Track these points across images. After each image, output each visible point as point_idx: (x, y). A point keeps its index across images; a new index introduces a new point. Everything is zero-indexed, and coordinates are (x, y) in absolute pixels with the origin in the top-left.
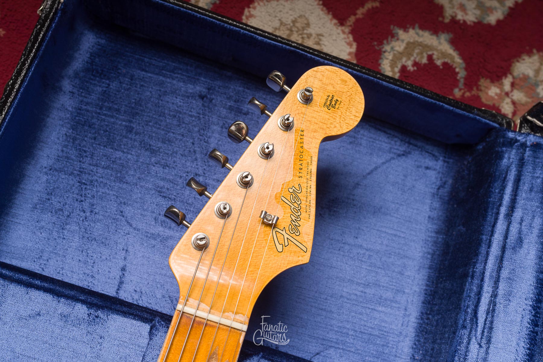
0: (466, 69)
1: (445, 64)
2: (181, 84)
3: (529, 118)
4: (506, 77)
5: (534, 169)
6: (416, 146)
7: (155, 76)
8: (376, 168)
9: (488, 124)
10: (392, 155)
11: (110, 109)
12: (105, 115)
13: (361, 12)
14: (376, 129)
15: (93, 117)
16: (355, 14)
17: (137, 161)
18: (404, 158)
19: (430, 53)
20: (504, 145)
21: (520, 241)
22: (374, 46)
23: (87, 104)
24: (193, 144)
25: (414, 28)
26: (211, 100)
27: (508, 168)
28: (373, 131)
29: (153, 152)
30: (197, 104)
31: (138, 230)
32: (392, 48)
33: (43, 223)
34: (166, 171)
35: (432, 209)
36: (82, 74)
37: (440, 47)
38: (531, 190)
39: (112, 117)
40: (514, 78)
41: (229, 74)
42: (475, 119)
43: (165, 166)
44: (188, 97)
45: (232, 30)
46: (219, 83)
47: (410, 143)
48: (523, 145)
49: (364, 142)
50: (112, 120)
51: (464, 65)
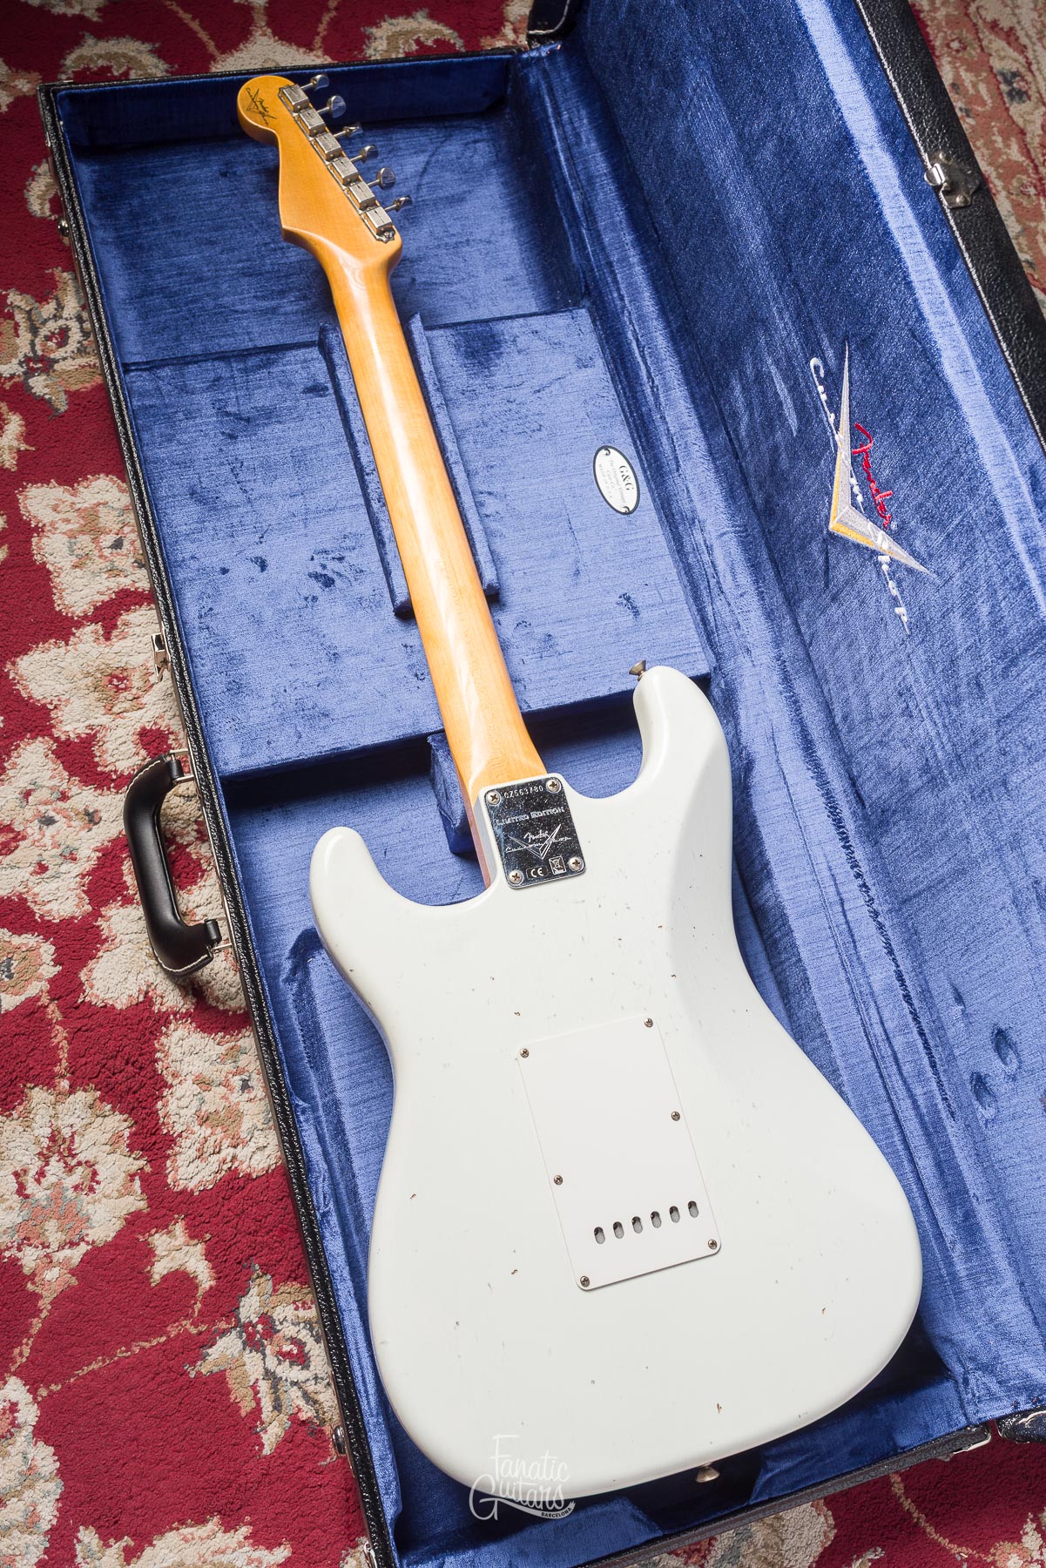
0: (460, 37)
1: (436, 41)
2: (198, 171)
3: (531, 32)
4: (504, 26)
5: (559, 73)
6: (452, 127)
7: (169, 176)
8: (428, 163)
9: (501, 59)
10: (435, 145)
11: (146, 224)
12: (146, 231)
13: (322, 28)
14: (406, 128)
15: (137, 239)
16: (318, 34)
17: (203, 257)
18: (448, 142)
19: (415, 37)
20: (523, 67)
21: (577, 135)
22: (355, 56)
23: (123, 228)
24: (244, 219)
25: (385, 21)
26: (235, 173)
27: (538, 85)
28: (404, 131)
29: (212, 243)
30: (223, 183)
31: (246, 312)
32: (375, 50)
33: (157, 345)
34: (236, 253)
35: (502, 175)
36: (99, 205)
37: (422, 28)
38: (565, 91)
39: (154, 230)
40: (512, 24)
41: (236, 141)
42: (487, 60)
43: (233, 250)
44: (212, 181)
45: (225, 82)
46: (232, 154)
47: (446, 127)
48: (539, 59)
49: (402, 145)
50: (156, 232)
51: (456, 34)
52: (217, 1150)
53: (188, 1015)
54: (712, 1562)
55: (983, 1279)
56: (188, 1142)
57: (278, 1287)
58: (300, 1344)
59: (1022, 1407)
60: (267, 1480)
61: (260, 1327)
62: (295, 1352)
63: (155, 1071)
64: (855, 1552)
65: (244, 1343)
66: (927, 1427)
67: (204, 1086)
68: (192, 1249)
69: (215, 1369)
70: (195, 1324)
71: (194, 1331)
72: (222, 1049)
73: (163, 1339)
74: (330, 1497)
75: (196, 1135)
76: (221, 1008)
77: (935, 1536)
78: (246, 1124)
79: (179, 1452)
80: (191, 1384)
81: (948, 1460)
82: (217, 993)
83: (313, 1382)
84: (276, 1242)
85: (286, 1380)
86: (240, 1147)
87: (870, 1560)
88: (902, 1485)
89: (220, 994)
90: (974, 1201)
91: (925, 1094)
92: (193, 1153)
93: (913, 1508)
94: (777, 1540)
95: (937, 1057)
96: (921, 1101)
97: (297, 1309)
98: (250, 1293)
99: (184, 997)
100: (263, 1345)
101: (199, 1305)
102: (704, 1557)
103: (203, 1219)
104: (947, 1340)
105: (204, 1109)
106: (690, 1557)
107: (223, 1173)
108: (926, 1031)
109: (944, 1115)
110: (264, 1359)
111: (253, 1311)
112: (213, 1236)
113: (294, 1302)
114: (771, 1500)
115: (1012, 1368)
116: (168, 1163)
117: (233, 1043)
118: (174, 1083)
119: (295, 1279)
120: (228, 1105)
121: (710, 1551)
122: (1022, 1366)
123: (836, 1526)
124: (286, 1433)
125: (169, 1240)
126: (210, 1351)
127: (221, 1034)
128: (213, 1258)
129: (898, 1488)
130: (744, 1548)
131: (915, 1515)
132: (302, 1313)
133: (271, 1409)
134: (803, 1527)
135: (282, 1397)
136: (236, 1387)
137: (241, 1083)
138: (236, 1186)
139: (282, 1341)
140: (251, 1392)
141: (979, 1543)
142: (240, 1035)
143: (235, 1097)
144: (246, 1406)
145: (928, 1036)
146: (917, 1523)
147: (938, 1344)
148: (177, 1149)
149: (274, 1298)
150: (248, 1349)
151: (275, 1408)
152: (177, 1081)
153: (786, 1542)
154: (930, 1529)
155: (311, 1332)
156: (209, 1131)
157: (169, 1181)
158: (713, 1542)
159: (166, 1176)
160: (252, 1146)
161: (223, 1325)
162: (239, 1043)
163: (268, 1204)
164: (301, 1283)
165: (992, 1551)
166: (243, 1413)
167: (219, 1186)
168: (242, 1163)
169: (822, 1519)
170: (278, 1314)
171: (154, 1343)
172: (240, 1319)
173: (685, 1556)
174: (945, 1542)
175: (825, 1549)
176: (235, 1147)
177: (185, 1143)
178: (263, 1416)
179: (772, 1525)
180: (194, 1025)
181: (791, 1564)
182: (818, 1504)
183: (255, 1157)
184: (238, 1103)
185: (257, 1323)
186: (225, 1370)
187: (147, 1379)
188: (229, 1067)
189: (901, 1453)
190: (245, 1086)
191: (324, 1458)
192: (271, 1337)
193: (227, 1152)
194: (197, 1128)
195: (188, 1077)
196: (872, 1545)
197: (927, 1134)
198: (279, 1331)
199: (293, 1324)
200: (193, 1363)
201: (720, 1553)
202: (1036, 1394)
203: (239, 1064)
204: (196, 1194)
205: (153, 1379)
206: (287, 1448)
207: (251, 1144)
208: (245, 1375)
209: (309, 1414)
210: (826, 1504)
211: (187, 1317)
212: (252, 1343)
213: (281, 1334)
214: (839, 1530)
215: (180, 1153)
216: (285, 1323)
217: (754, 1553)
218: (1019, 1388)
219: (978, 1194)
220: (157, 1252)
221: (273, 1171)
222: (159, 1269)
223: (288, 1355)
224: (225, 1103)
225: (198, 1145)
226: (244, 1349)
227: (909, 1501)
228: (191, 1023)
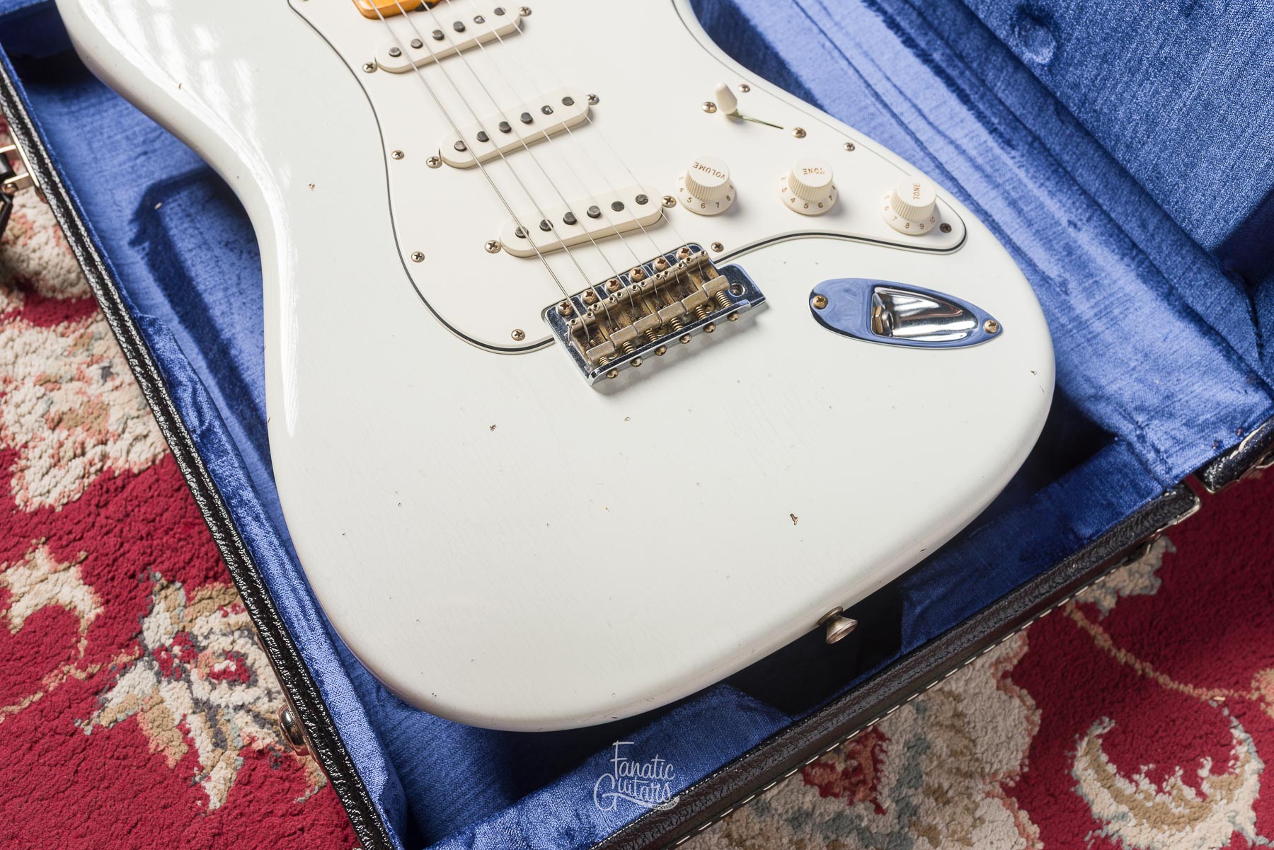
52: (79, 451)
53: (17, 313)
54: (886, 791)
55: (1116, 312)
56: (37, 452)
57: (193, 594)
58: (240, 658)
59: (1228, 443)
60: (221, 842)
61: (177, 650)
62: (233, 668)
64: (1076, 731)
65: (157, 674)
66: (1110, 504)
67: (50, 386)
68: (62, 576)
69: (121, 717)
70: (82, 667)
71: (81, 675)
72: (70, 341)
73: (39, 695)
74: (319, 842)
75: (46, 441)
76: (60, 297)
77: (1173, 685)
78: (115, 416)
79: (82, 836)
80: (88, 742)
81: (1154, 592)
82: (51, 282)
83: (266, 699)
84: (180, 540)
85: (227, 706)
86: (110, 443)
87: (1099, 736)
88: (1107, 636)
89: (57, 282)
90: (1071, 230)
91: (967, 135)
92: (47, 461)
93: (1131, 659)
94: (966, 742)
95: (966, 87)
96: (965, 143)
97: (226, 615)
98: (155, 610)
99: (8, 295)
100: (185, 671)
101: (84, 643)
102: (874, 788)
103: (72, 537)
104: (1097, 398)
105: (53, 410)
106: (853, 793)
107: (93, 477)
108: (944, 65)
109: (998, 150)
110: (189, 687)
111: (162, 631)
112: (89, 553)
113: (220, 608)
114: (930, 642)
115: (1193, 403)
116: (14, 482)
117: (82, 331)
118: (8, 390)
119: (215, 578)
120: (86, 399)
121: (879, 779)
122: (1207, 395)
123: (1038, 706)
124: (238, 774)
125: (27, 572)
126: (109, 695)
127: (65, 324)
128: (94, 579)
129: (1103, 640)
130: (924, 764)
131: (1138, 666)
132: (233, 619)
133: (210, 747)
134: (994, 717)
135: (224, 729)
136: (155, 731)
137: (100, 371)
138: (112, 488)
139: (211, 661)
140: (177, 734)
141: (1233, 680)
142: (90, 320)
143: (94, 389)
144: (174, 754)
145: (949, 71)
146: (1144, 675)
147: (1088, 404)
148: (23, 463)
149: (191, 609)
150: (165, 683)
151: (216, 745)
152: (11, 387)
153: (979, 741)
154: (1163, 679)
155: (252, 639)
156: (65, 433)
157: (18, 501)
158: (879, 766)
159: (13, 498)
160: (128, 437)
161: (124, 658)
162: (90, 330)
163: (161, 499)
164: (225, 582)
165: (1254, 684)
166: (171, 763)
167: (87, 495)
168: (116, 459)
169: (1017, 702)
170: (199, 628)
171: (26, 703)
172: (146, 646)
173: (847, 793)
174: (1189, 689)
175: (1034, 738)
176: (104, 443)
177: (32, 454)
178: (201, 760)
179: (953, 726)
180: (25, 321)
181: (995, 767)
182: (1005, 686)
183: (134, 450)
184: (101, 395)
185: (172, 646)
186: (136, 715)
187: (21, 752)
188: (82, 357)
189: (1089, 544)
190: (107, 373)
191: (301, 792)
192: (195, 656)
193: (93, 453)
194: (47, 433)
195: (26, 381)
196: (1094, 717)
197: (988, 177)
198: (205, 648)
199: (224, 635)
200: (87, 715)
201: (893, 779)
202: (1238, 423)
203: (95, 351)
204: (59, 509)
205: (30, 749)
206: (243, 793)
207: (126, 435)
208: (165, 714)
209: (268, 741)
210: (1016, 682)
211: (68, 660)
212: (169, 670)
213: (208, 651)
214: (1044, 709)
215: (28, 468)
216: (212, 636)
217: (940, 765)
218: (1214, 423)
219: (1073, 218)
220: (13, 591)
221: (162, 461)
222: (19, 613)
223: (225, 674)
224: (80, 398)
225: (50, 451)
226: (159, 682)
227: (1123, 651)
228: (21, 321)
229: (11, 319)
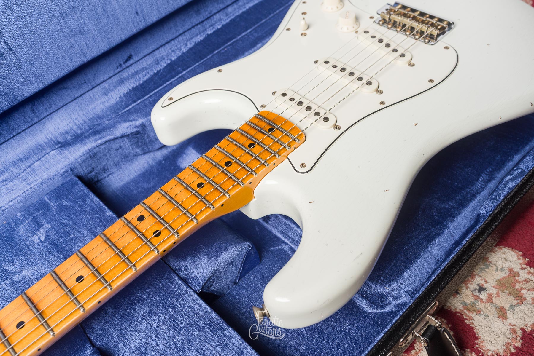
63: (523, 344)
67: (503, 311)
72: (474, 315)
78: (501, 275)
86: (514, 270)
105: (515, 302)
117: (465, 312)
118: (519, 329)
120: (500, 291)
127: (467, 322)
137: (482, 293)
142: (457, 310)
152: (516, 328)
156: (524, 291)
160: (508, 264)
162: (462, 309)
168: (521, 264)
176: (517, 272)
180: (476, 342)
183: (511, 259)
184: (493, 287)
190: (481, 289)
195: (508, 324)
203: (473, 301)
207: (507, 266)
224: (501, 294)
228: (477, 344)
229: (479, 349)
